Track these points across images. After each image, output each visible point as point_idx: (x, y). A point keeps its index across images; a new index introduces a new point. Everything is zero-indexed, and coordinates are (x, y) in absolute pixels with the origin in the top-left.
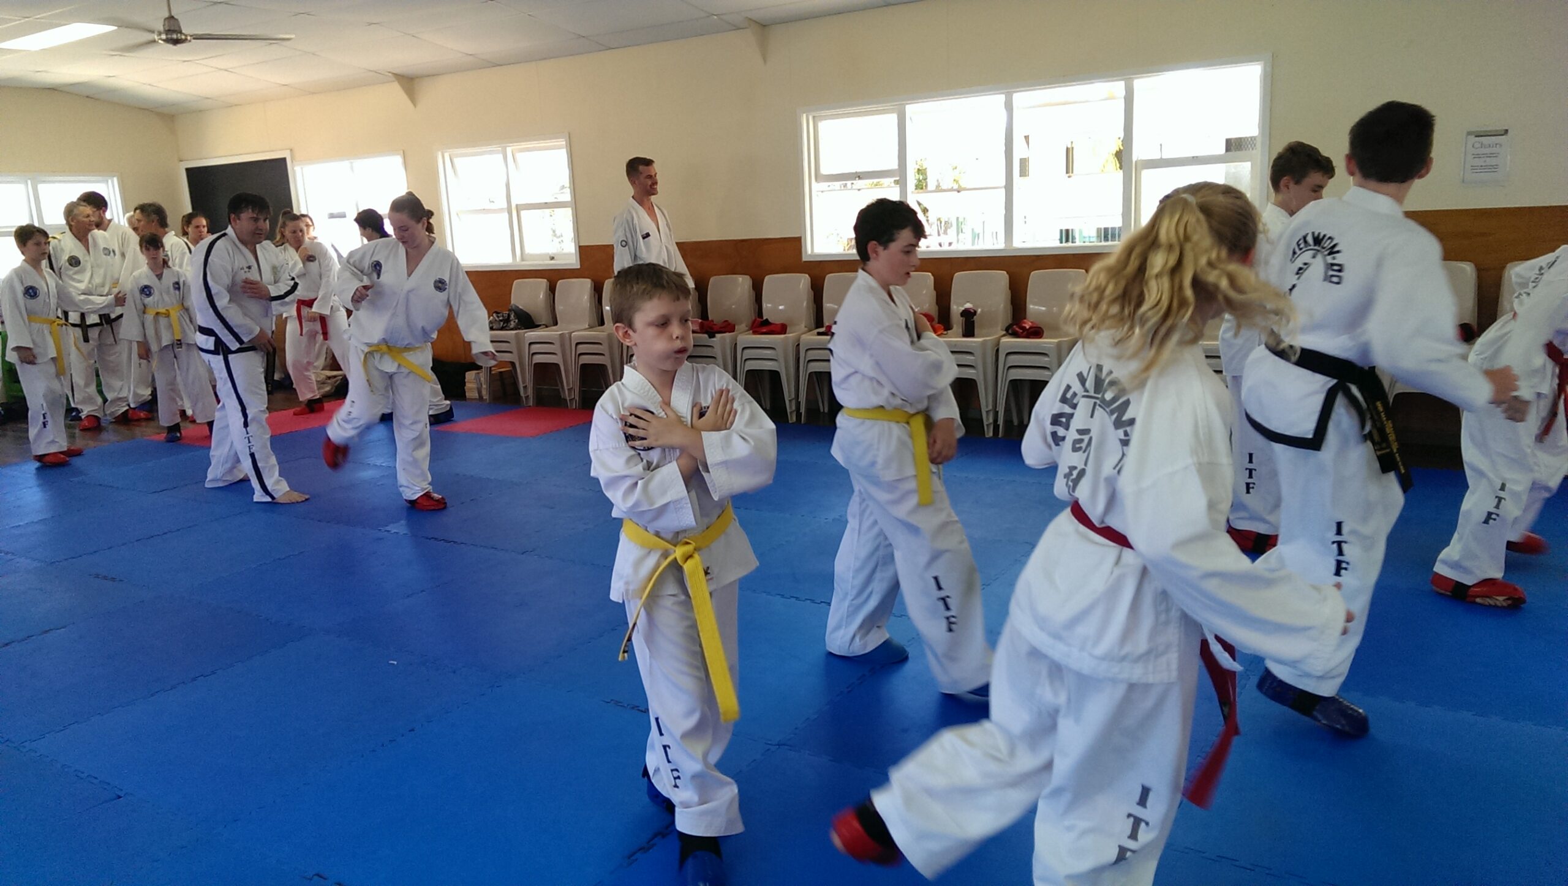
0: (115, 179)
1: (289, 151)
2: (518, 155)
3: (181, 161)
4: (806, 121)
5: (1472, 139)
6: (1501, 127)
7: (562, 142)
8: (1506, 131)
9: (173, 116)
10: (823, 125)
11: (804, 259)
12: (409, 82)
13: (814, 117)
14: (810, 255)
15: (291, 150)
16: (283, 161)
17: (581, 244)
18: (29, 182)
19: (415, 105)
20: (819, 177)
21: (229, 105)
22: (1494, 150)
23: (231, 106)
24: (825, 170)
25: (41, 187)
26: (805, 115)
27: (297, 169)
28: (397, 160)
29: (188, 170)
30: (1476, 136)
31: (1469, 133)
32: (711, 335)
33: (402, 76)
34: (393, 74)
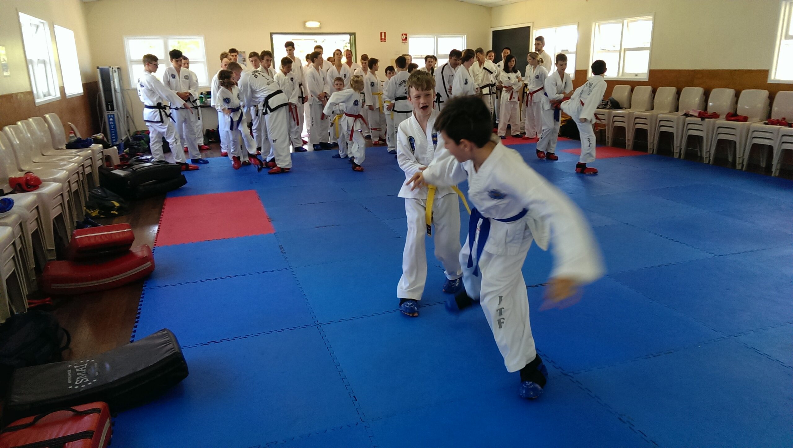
0: (466, 36)
2: (630, 24)
3: (491, 28)
4: (785, 5)
7: (651, 17)
9: (491, 8)
11: (769, 82)
13: (790, 3)
14: (772, 81)
15: (533, 23)
17: (651, 69)
18: (435, 37)
20: (788, 37)
25: (439, 39)
26: (784, 2)
27: (534, 31)
28: (575, 27)
32: (703, 119)
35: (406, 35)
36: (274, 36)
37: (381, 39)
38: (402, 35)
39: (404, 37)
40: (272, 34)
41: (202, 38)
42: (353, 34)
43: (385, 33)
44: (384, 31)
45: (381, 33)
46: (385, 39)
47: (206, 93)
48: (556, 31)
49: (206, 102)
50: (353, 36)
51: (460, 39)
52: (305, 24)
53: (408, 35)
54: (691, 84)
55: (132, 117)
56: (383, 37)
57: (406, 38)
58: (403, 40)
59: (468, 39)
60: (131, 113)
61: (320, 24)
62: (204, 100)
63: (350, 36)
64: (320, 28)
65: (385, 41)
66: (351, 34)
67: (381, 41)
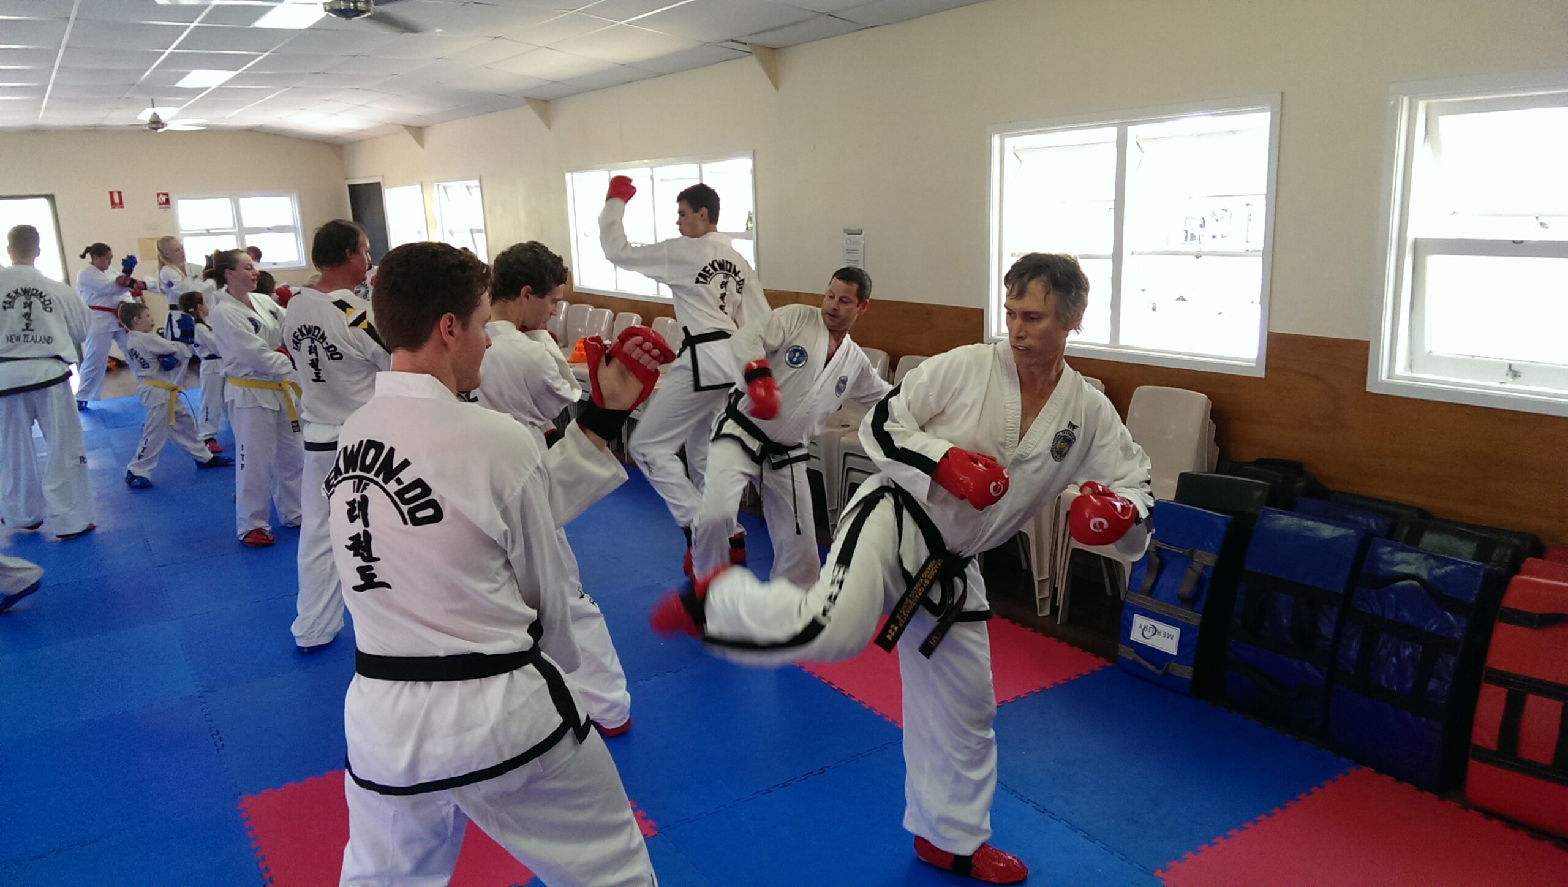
0: (295, 195)
1: (381, 178)
3: (346, 179)
5: (846, 235)
6: (858, 228)
7: (476, 183)
8: (861, 233)
9: (342, 145)
12: (416, 131)
14: (577, 287)
15: (383, 176)
16: (379, 184)
18: (233, 198)
19: (423, 148)
27: (385, 191)
28: (418, 189)
29: (350, 187)
30: (849, 234)
31: (845, 231)
33: (412, 127)
34: (406, 127)
35: (166, 194)
37: (113, 203)
38: (159, 195)
39: (164, 198)
42: (51, 198)
43: (120, 193)
44: (119, 190)
45: (111, 193)
46: (121, 203)
50: (52, 201)
51: (286, 199)
53: (170, 195)
56: (117, 200)
57: (167, 201)
58: (160, 204)
59: (301, 199)
63: (47, 198)
65: (122, 207)
67: (114, 208)
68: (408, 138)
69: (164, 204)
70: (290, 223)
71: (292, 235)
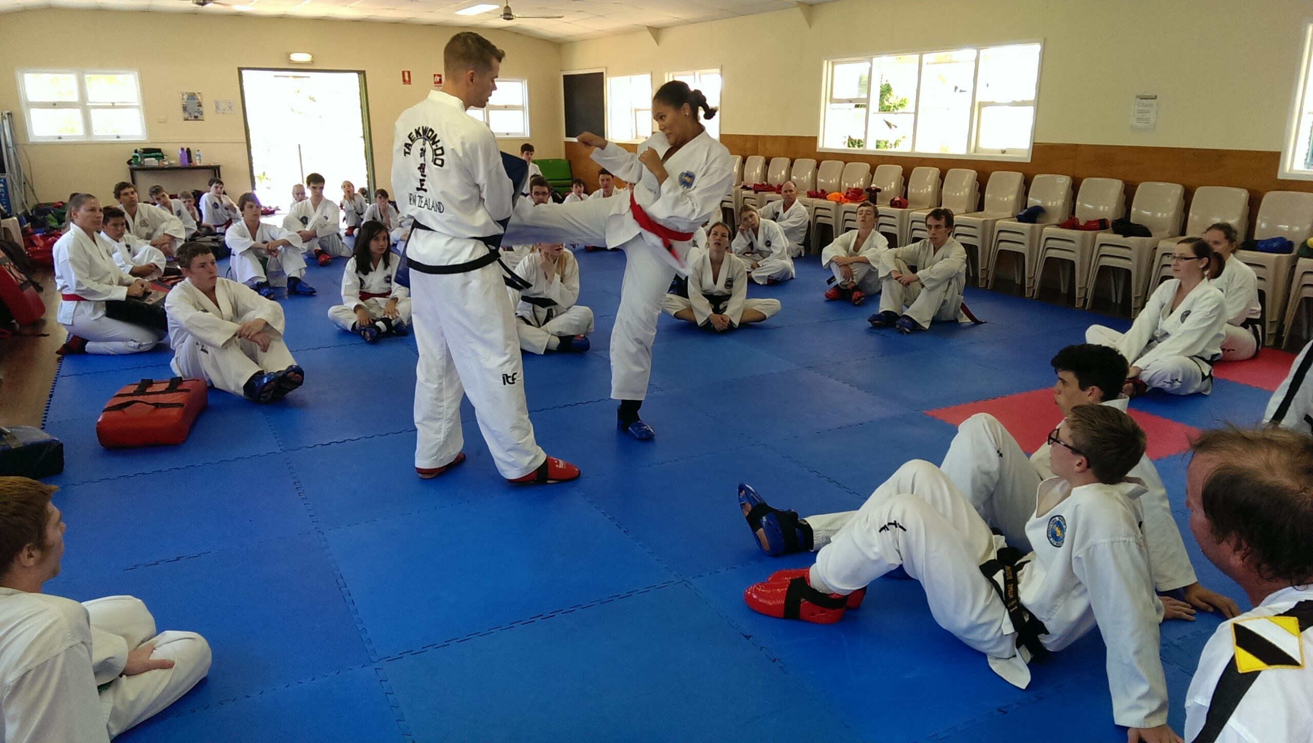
0: (527, 81)
3: (561, 71)
4: (826, 66)
5: (1138, 100)
6: (1154, 94)
7: (718, 70)
9: (560, 44)
10: (837, 67)
11: (818, 150)
12: (656, 31)
13: (833, 64)
14: (821, 149)
15: (606, 68)
16: (602, 74)
17: (722, 133)
19: (658, 44)
20: (832, 100)
21: (584, 40)
22: (1147, 108)
23: (585, 40)
24: (835, 96)
26: (826, 62)
27: (608, 79)
28: (648, 76)
29: (564, 76)
30: (1141, 99)
31: (1138, 97)
32: (756, 192)
33: (652, 27)
34: (648, 27)
36: (244, 72)
37: (404, 81)
38: (435, 75)
39: (438, 79)
40: (240, 70)
41: (136, 73)
42: (362, 73)
43: (409, 72)
44: (408, 70)
45: (403, 73)
46: (410, 81)
47: (142, 151)
48: (631, 81)
49: (142, 163)
50: (362, 75)
51: (520, 84)
52: (290, 57)
54: (756, 153)
55: (30, 182)
56: (407, 78)
58: (435, 83)
59: (529, 86)
60: (29, 177)
61: (313, 57)
62: (139, 160)
63: (359, 74)
64: (312, 62)
65: (410, 84)
66: (359, 72)
67: (404, 84)
68: (649, 37)
69: (438, 83)
70: (519, 103)
71: (519, 113)
